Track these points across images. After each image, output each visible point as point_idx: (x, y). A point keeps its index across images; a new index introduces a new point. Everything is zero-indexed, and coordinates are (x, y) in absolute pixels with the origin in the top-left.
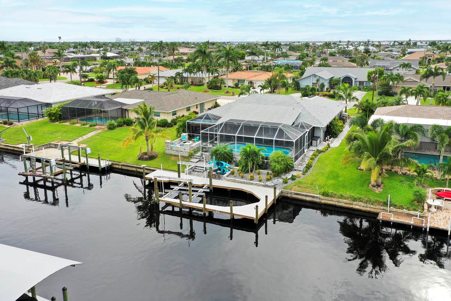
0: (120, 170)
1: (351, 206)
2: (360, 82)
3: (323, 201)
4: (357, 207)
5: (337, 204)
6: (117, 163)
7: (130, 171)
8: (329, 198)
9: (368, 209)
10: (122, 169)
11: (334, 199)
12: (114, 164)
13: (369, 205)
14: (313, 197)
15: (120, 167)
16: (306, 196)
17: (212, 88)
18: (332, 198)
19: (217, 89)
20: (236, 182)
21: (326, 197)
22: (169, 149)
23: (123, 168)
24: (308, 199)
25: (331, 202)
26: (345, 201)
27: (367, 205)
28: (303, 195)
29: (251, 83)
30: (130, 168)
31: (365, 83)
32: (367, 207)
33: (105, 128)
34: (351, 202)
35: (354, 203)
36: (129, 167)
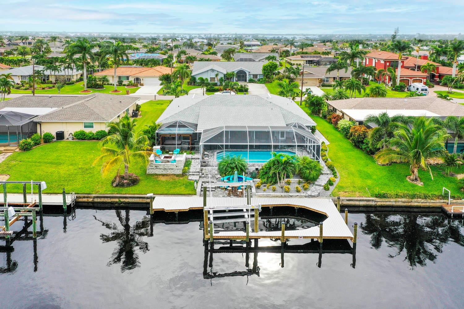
0: (89, 204)
1: (410, 204)
2: (254, 75)
3: (379, 204)
4: (416, 204)
5: (394, 204)
6: (86, 195)
7: (109, 203)
8: (387, 200)
9: (428, 204)
10: (93, 203)
11: (392, 200)
12: (80, 198)
13: (429, 201)
14: (369, 201)
15: (91, 200)
16: (360, 200)
17: (92, 87)
18: (389, 199)
19: (98, 88)
20: (272, 197)
21: (383, 199)
22: (152, 168)
23: (96, 200)
24: (362, 203)
25: (388, 203)
26: (403, 200)
27: (427, 201)
28: (357, 200)
29: (137, 79)
30: (109, 199)
31: (258, 76)
32: (426, 203)
33: (16, 149)
34: (410, 200)
35: (413, 200)
36: (106, 199)
